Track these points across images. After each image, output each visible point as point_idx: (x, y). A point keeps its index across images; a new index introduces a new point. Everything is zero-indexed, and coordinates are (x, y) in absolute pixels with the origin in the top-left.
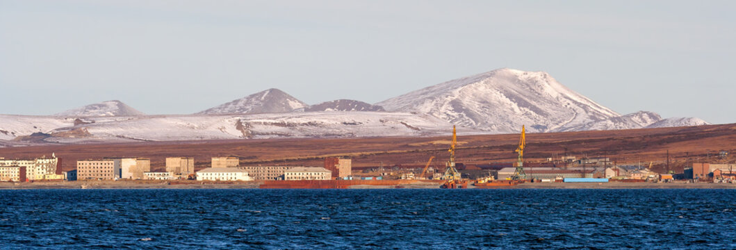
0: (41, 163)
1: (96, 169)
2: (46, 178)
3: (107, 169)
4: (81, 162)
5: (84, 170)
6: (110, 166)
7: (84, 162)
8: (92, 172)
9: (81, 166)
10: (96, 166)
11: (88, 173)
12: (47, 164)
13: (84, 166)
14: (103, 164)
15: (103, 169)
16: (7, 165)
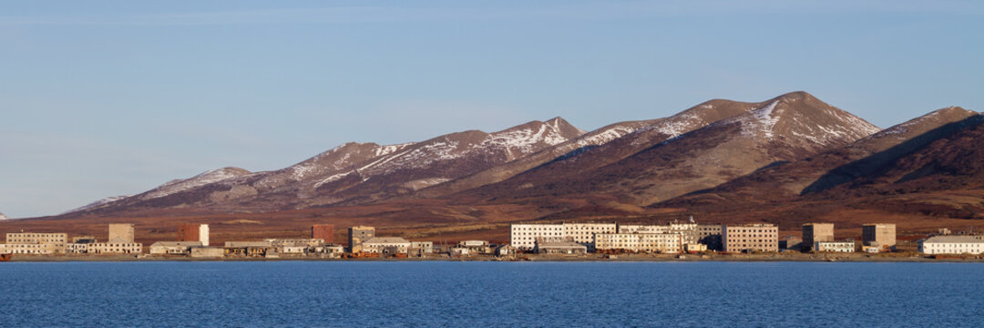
0: (676, 228)
1: (752, 238)
2: (689, 249)
3: (768, 238)
4: (732, 228)
5: (737, 239)
6: (772, 233)
7: (737, 228)
8: (747, 241)
9: (732, 233)
10: (752, 233)
11: (742, 243)
12: (685, 231)
13: (736, 233)
14: (763, 231)
15: (763, 238)
16: (630, 231)
